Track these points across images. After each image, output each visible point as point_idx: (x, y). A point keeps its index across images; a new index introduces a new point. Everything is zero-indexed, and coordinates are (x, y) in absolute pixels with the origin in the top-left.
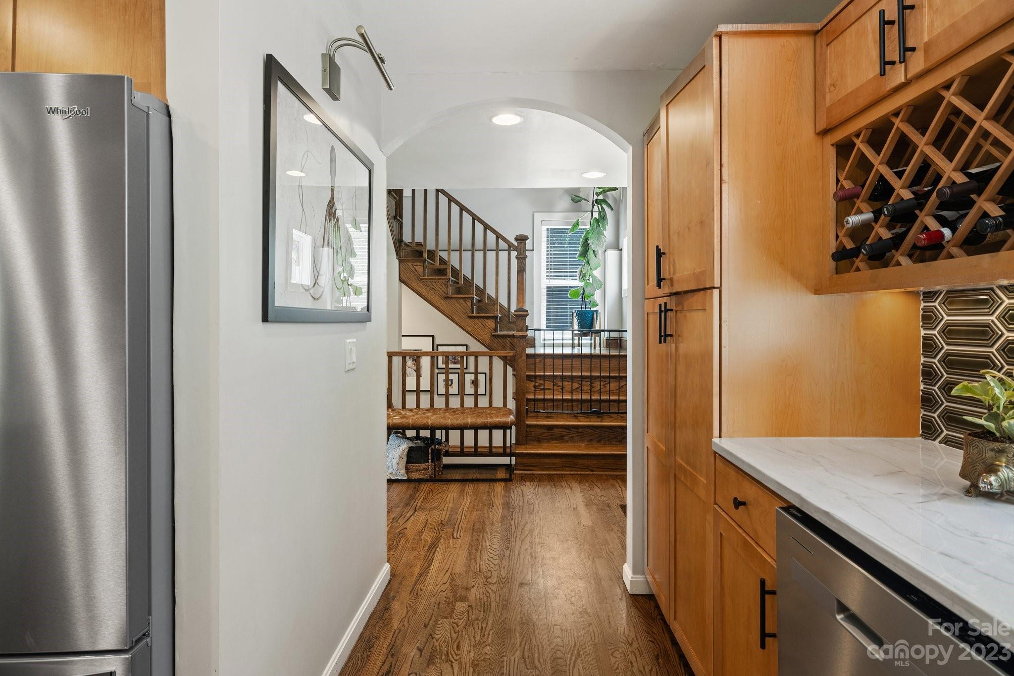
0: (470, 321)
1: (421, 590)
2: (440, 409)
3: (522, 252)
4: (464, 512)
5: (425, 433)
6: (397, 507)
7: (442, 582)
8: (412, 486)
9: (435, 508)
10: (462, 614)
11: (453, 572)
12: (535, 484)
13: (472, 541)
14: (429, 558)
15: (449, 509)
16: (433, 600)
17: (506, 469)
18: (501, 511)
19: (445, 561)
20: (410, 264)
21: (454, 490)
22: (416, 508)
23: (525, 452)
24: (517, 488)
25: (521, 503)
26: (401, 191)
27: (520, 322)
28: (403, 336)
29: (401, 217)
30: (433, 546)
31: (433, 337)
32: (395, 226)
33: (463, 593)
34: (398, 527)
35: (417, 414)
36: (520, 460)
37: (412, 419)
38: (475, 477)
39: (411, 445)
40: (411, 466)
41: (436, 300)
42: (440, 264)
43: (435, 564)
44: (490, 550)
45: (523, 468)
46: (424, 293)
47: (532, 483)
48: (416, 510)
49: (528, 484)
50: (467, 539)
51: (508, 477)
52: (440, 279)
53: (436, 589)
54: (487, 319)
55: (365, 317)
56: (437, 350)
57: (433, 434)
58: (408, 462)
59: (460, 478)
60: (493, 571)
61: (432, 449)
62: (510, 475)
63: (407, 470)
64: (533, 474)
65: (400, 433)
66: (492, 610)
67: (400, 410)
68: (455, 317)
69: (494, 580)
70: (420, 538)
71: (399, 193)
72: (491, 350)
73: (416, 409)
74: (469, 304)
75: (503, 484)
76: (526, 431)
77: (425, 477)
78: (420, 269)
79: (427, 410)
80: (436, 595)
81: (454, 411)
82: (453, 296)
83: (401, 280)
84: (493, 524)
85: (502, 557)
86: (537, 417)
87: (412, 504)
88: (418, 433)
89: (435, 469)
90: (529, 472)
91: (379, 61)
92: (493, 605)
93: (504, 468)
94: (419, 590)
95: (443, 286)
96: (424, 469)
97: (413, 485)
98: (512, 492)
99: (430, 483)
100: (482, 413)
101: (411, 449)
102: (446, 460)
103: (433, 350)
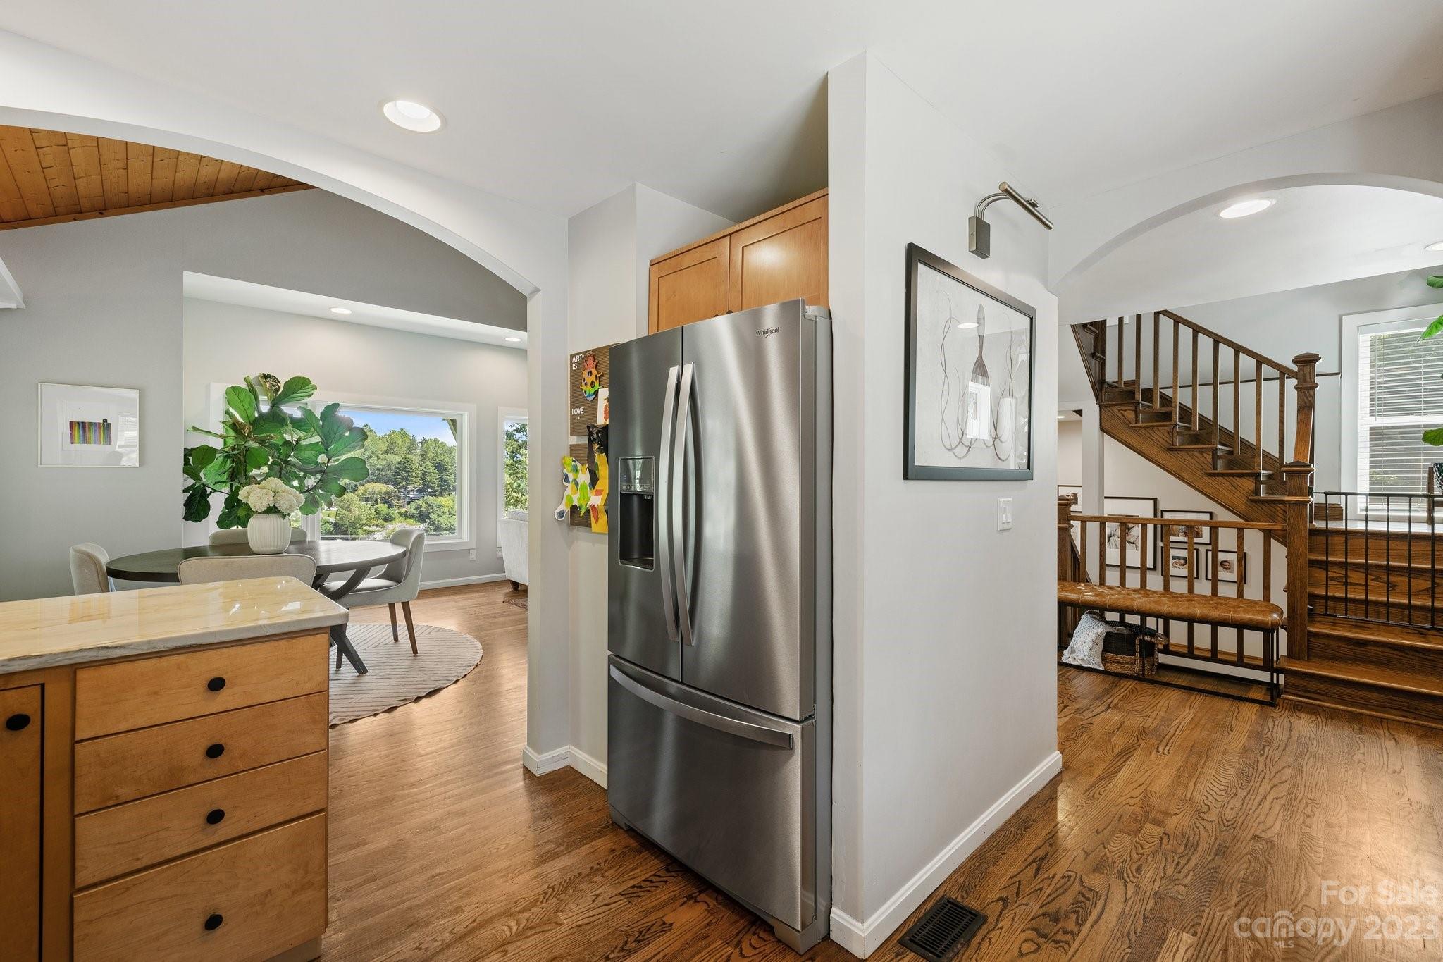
0: (1210, 480)
1: (1100, 794)
2: (1155, 592)
3: (1308, 378)
4: (1181, 727)
5: (1133, 619)
6: (1084, 698)
7: (1131, 795)
8: (1109, 679)
9: (1137, 712)
10: (1152, 837)
11: (1149, 789)
12: (1320, 719)
13: (1187, 763)
14: (1118, 764)
15: (1158, 718)
16: (1114, 809)
17: (1268, 689)
18: (1245, 739)
19: (1140, 774)
20: (1115, 409)
21: (1171, 698)
22: (1109, 705)
23: (1302, 670)
24: (1282, 718)
25: (1285, 739)
26: (1104, 322)
27: (1295, 482)
28: (1106, 497)
29: (1103, 353)
30: (1126, 753)
31: (1155, 500)
32: (1093, 365)
33: (1160, 817)
34: (1081, 720)
35: (1119, 593)
36: (1292, 680)
37: (1109, 598)
38: (1209, 688)
39: (1110, 629)
40: (1109, 655)
41: (1155, 452)
42: (1162, 405)
43: (1125, 773)
44: (1213, 782)
45: (1300, 693)
46: (1135, 444)
47: (1314, 718)
48: (1109, 707)
49: (1303, 716)
50: (1179, 759)
51: (1268, 699)
52: (1161, 426)
53: (1120, 800)
54: (1240, 477)
55: (1025, 474)
56: (1162, 516)
57: (1143, 621)
58: (1105, 650)
59: (1184, 684)
60: (1211, 806)
61: (1140, 639)
62: (1272, 697)
63: (1104, 660)
64: (1318, 706)
65: (1095, 613)
66: (1200, 849)
67: (1095, 587)
68: (1184, 475)
69: (1212, 817)
70: (1109, 740)
71: (1101, 325)
72: (1246, 520)
73: (1119, 587)
74: (1209, 457)
75: (1257, 707)
76: (1309, 641)
77: (1130, 673)
78: (1130, 415)
79: (1134, 591)
80: (1119, 807)
81: (1176, 596)
82: (1181, 447)
83: (1102, 429)
84: (1226, 752)
85: (1232, 795)
86: (1334, 624)
87: (1105, 699)
88: (1122, 618)
89: (1143, 667)
90: (1311, 701)
91: (1030, 207)
92: (1203, 844)
93: (1265, 687)
94: (1098, 792)
95: (1166, 435)
96: (1128, 663)
97: (1111, 679)
98: (1271, 720)
99: (1136, 682)
100: (1221, 604)
101: (1108, 634)
102: (1164, 659)
103: (1155, 515)
